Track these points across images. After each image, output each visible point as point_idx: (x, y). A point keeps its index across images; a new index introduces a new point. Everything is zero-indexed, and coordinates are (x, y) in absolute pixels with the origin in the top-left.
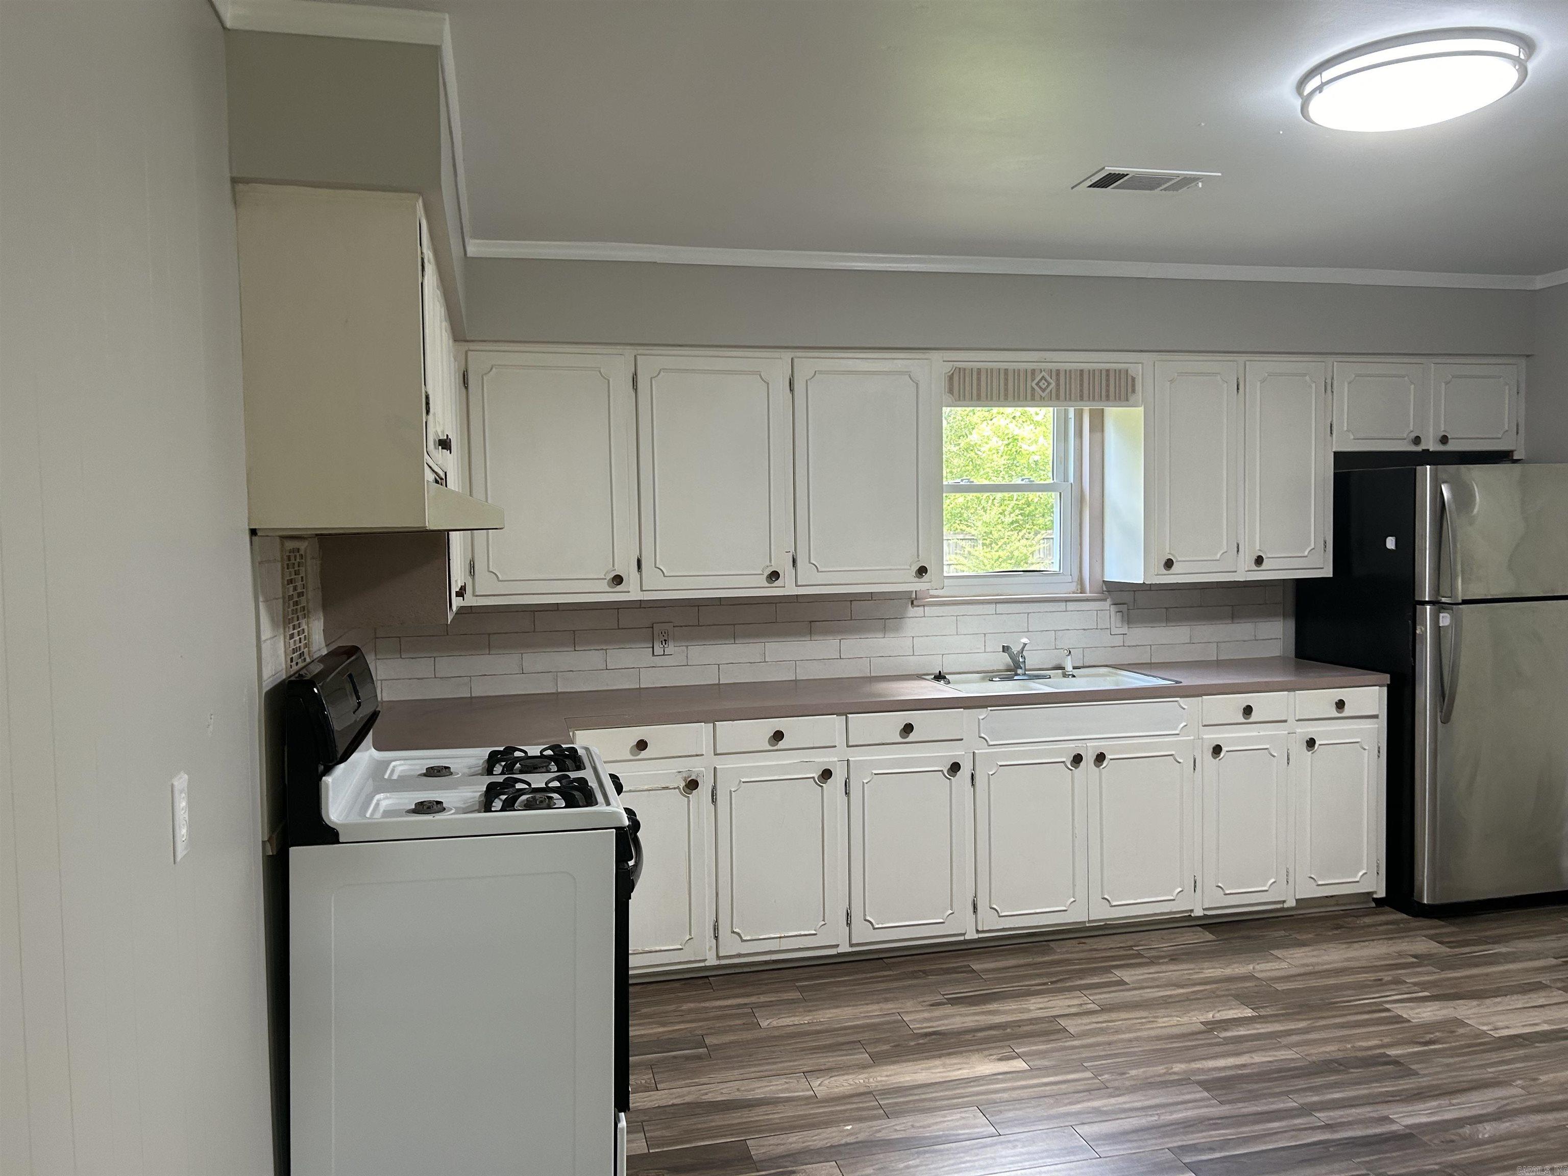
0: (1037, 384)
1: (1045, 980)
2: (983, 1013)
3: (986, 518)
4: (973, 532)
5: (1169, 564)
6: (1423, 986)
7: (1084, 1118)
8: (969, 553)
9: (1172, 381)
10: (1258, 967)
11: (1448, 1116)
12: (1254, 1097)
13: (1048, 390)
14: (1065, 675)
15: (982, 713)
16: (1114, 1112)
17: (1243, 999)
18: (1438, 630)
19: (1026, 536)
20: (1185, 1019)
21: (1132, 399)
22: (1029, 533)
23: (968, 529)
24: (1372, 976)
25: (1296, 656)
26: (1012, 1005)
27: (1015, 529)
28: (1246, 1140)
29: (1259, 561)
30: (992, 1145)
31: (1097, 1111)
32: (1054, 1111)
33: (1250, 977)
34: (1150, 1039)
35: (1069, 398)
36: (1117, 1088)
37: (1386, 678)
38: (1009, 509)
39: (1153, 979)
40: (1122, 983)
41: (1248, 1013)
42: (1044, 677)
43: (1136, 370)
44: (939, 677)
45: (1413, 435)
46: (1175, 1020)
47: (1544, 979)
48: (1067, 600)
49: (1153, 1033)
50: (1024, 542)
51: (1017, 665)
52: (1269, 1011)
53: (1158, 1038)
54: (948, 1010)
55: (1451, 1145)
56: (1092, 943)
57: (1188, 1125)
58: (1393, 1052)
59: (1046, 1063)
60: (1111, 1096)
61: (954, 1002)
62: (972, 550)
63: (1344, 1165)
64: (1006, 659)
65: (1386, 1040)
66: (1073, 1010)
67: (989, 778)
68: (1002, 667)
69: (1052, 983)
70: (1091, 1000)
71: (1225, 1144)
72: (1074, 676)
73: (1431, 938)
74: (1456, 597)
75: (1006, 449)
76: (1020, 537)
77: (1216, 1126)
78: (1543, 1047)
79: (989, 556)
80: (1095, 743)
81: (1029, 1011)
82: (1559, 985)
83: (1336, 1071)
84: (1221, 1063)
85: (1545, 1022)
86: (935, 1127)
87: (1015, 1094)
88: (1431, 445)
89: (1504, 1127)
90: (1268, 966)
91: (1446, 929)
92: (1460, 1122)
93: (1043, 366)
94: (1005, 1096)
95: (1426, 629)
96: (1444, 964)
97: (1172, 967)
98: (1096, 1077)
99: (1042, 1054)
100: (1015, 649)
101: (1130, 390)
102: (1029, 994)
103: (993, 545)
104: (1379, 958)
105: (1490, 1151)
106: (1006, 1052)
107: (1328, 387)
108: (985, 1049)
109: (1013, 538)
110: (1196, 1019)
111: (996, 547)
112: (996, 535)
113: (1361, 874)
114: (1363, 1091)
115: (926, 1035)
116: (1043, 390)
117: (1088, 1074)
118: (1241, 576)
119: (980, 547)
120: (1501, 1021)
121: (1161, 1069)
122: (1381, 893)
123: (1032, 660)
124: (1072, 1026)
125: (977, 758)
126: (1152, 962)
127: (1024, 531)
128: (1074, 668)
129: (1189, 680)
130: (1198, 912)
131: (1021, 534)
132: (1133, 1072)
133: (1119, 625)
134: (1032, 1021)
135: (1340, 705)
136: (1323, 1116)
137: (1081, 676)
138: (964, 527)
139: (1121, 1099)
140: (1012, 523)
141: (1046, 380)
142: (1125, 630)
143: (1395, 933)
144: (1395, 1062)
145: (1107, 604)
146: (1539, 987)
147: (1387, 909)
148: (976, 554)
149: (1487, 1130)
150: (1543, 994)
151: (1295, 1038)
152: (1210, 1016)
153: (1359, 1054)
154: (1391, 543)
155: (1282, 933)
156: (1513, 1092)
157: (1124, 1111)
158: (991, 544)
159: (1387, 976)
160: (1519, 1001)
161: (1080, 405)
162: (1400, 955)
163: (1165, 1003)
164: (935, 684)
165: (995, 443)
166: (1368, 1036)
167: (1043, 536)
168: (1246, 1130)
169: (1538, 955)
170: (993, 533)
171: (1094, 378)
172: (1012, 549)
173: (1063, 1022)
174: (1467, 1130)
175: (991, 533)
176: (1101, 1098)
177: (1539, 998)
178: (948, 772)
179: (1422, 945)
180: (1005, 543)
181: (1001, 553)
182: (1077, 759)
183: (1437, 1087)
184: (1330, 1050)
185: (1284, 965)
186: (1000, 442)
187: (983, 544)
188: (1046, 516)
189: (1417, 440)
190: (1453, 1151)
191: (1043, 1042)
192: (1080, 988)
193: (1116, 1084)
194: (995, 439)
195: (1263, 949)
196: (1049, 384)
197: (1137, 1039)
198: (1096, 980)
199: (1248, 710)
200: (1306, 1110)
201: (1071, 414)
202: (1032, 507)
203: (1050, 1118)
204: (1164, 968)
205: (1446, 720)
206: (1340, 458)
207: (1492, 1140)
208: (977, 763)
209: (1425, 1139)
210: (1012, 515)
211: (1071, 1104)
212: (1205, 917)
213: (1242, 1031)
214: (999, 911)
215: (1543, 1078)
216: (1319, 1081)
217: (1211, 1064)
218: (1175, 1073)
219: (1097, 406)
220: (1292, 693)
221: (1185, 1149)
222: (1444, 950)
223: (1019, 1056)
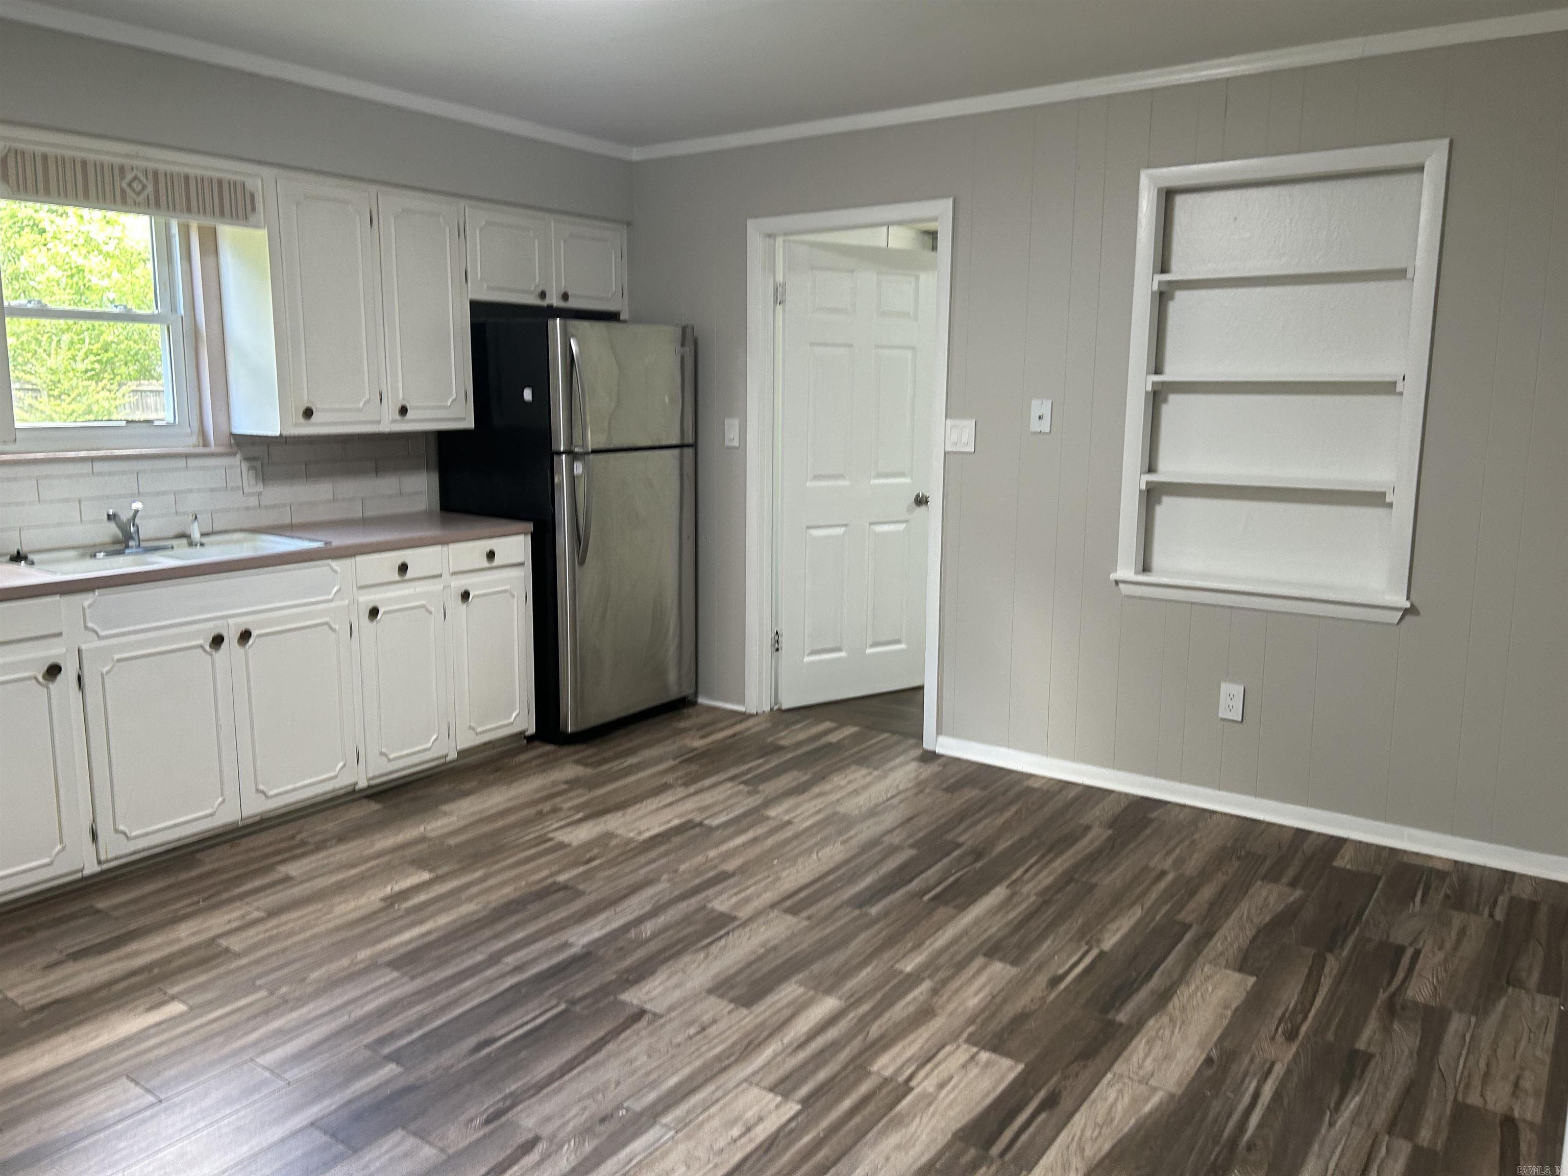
0: (130, 184)
1: (195, 899)
2: (119, 959)
3: (51, 362)
4: (38, 381)
5: (308, 413)
6: (577, 809)
7: (262, 1046)
8: (31, 406)
9: (298, 204)
10: (429, 827)
11: (615, 925)
12: (443, 961)
13: (145, 194)
14: (191, 544)
15: (87, 599)
16: (297, 1027)
17: (419, 863)
18: (572, 478)
19: (108, 387)
20: (363, 901)
21: (252, 218)
22: (112, 384)
23: (28, 377)
24: (532, 811)
25: (441, 509)
26: (157, 939)
27: (90, 378)
28: (444, 1009)
29: (403, 411)
30: (152, 1117)
31: (280, 1032)
32: (226, 1050)
33: (423, 839)
34: (328, 933)
35: (172, 208)
36: (298, 999)
37: (530, 526)
38: (81, 355)
39: (323, 866)
40: (287, 879)
41: (426, 876)
42: (164, 548)
43: (255, 185)
44: (18, 558)
45: (539, 290)
46: (352, 905)
47: (669, 779)
48: (187, 456)
49: (330, 925)
50: (105, 394)
51: (128, 537)
52: (445, 869)
53: (337, 929)
54: (70, 968)
55: (623, 952)
56: (246, 843)
57: (382, 1014)
58: (562, 878)
59: (209, 996)
60: (292, 1009)
61: (76, 956)
62: (34, 402)
63: (537, 1001)
64: (113, 529)
65: (555, 868)
66: (235, 925)
67: (103, 678)
68: (107, 539)
69: (204, 900)
70: (253, 909)
71: (422, 1021)
72: (202, 545)
73: (578, 762)
74: (587, 447)
75: (70, 281)
76: (99, 388)
77: (411, 1005)
78: (677, 840)
79: (58, 409)
80: (239, 620)
81: (179, 940)
82: (680, 782)
83: (515, 912)
84: (406, 936)
85: (676, 817)
86: (72, 1121)
87: (174, 1046)
88: (554, 300)
89: (661, 920)
90: (439, 823)
91: (588, 751)
92: (626, 928)
93: (135, 162)
94: (162, 1051)
95: (562, 478)
96: (590, 784)
97: (342, 847)
98: (272, 993)
99: (202, 987)
100: (125, 516)
101: (249, 206)
102: (176, 920)
103: (63, 397)
104: (537, 791)
105: (653, 947)
106: (157, 997)
107: (462, 232)
108: (127, 1003)
109: (90, 389)
110: (373, 897)
111: (69, 399)
112: (66, 385)
113: (514, 715)
114: (542, 923)
115: (43, 1008)
116: (138, 194)
117: (263, 993)
118: (387, 426)
119: (45, 398)
120: (643, 824)
121: (345, 962)
122: (532, 730)
123: (147, 529)
124: (235, 943)
125: (84, 655)
126: (320, 846)
127: (105, 381)
128: (203, 535)
129: (339, 540)
130: (363, 784)
131: (101, 384)
132: (315, 975)
133: (253, 482)
134: (183, 953)
135: (491, 555)
136: (511, 960)
137: (212, 544)
138: (21, 375)
139: (304, 1010)
140: (86, 371)
141: (140, 181)
142: (260, 488)
143: (547, 765)
144: (565, 887)
145: (237, 460)
146: (665, 788)
147: (537, 743)
148: (41, 407)
149: (648, 928)
150: (670, 792)
151: (474, 890)
152: (388, 890)
153: (533, 889)
154: (528, 395)
155: (447, 787)
156: (661, 889)
157: (308, 1022)
158: (60, 396)
159: (547, 807)
160: (652, 804)
161: (186, 217)
162: (554, 784)
163: (340, 888)
164: (14, 567)
165: (53, 272)
166: (539, 869)
167: (132, 388)
168: (442, 999)
169: (660, 760)
170: (62, 381)
171: (203, 189)
172: (90, 401)
173: (224, 942)
174: (633, 934)
175: (59, 382)
176: (282, 1015)
177: (668, 798)
178: (44, 677)
179: (569, 771)
180: (79, 395)
181: (74, 406)
182: (218, 641)
183: (603, 900)
184: (508, 892)
185: (453, 818)
186: (60, 273)
187: (49, 396)
188: (130, 364)
189: (543, 295)
190: (625, 956)
191: (203, 972)
192: (241, 897)
193: (297, 994)
194: (53, 268)
195: (430, 807)
196: (144, 187)
197: (314, 937)
198: (257, 883)
199: (403, 568)
200: (494, 959)
201: (175, 230)
202: (111, 354)
203: (223, 1060)
204: (332, 851)
205: (582, 562)
206: (477, 307)
207: (655, 935)
208: (85, 661)
209: (601, 953)
210: (86, 361)
211: (246, 1034)
212: (370, 787)
213: (422, 897)
214: (128, 832)
215: (683, 867)
216: (500, 927)
217: (396, 940)
218: (361, 961)
219: (208, 222)
220: (445, 548)
221: (382, 1041)
222: (589, 771)
223: (173, 998)
